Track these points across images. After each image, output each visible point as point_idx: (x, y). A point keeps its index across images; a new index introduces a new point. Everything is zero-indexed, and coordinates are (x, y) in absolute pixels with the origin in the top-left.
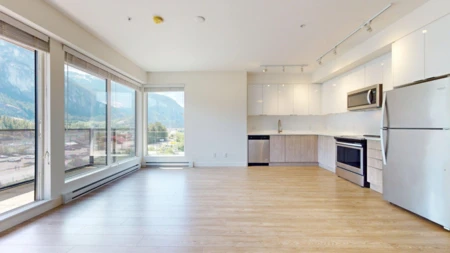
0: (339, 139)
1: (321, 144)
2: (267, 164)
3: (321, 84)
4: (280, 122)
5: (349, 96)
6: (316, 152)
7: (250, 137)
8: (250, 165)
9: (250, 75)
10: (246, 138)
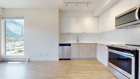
0: (110, 47)
1: (99, 49)
2: (70, 59)
3: (98, 17)
4: (78, 36)
5: (116, 19)
6: (96, 53)
7: (60, 45)
8: (60, 59)
9: (61, 12)
10: (58, 45)
